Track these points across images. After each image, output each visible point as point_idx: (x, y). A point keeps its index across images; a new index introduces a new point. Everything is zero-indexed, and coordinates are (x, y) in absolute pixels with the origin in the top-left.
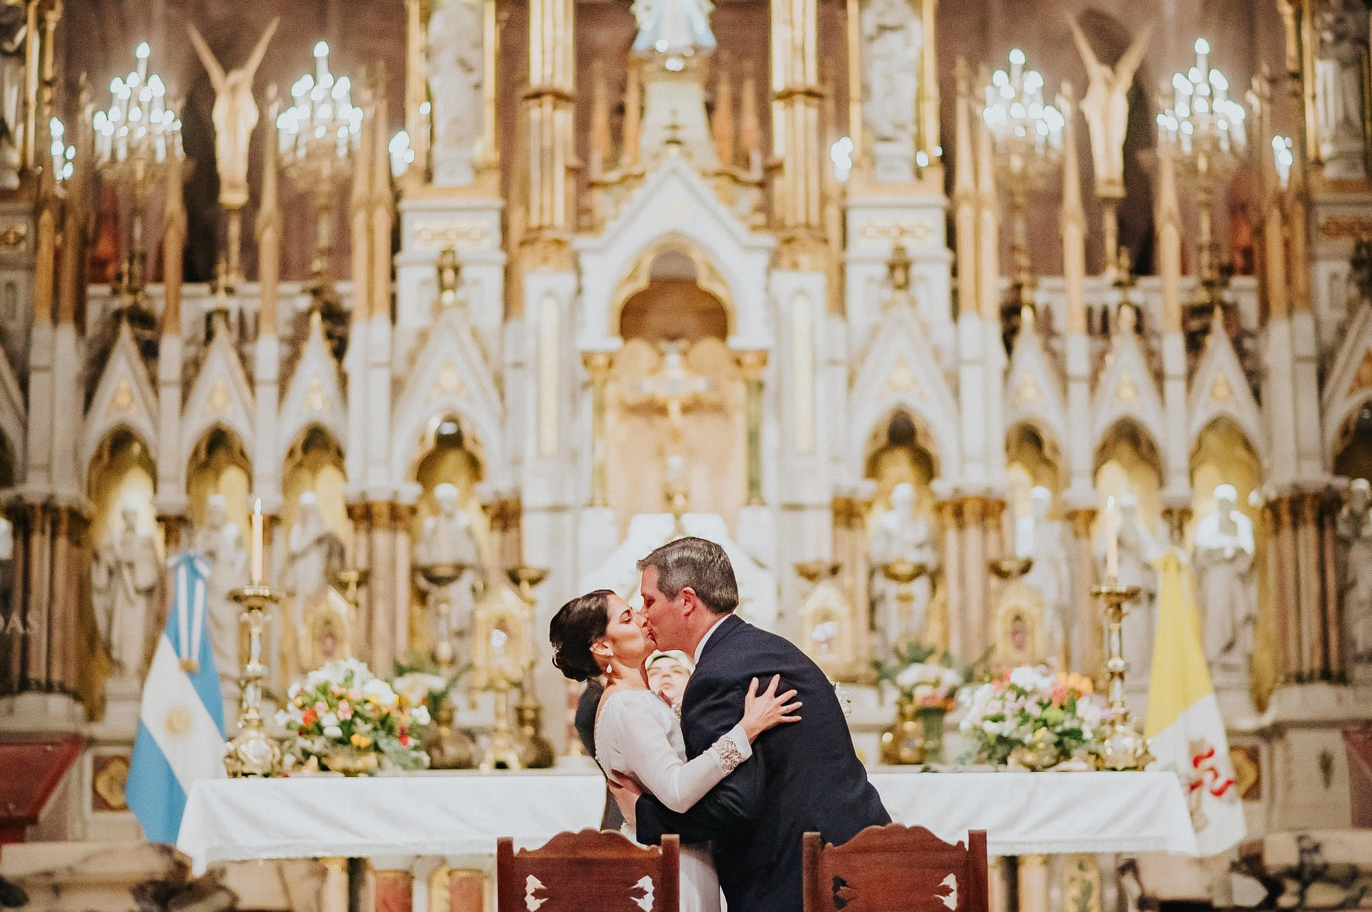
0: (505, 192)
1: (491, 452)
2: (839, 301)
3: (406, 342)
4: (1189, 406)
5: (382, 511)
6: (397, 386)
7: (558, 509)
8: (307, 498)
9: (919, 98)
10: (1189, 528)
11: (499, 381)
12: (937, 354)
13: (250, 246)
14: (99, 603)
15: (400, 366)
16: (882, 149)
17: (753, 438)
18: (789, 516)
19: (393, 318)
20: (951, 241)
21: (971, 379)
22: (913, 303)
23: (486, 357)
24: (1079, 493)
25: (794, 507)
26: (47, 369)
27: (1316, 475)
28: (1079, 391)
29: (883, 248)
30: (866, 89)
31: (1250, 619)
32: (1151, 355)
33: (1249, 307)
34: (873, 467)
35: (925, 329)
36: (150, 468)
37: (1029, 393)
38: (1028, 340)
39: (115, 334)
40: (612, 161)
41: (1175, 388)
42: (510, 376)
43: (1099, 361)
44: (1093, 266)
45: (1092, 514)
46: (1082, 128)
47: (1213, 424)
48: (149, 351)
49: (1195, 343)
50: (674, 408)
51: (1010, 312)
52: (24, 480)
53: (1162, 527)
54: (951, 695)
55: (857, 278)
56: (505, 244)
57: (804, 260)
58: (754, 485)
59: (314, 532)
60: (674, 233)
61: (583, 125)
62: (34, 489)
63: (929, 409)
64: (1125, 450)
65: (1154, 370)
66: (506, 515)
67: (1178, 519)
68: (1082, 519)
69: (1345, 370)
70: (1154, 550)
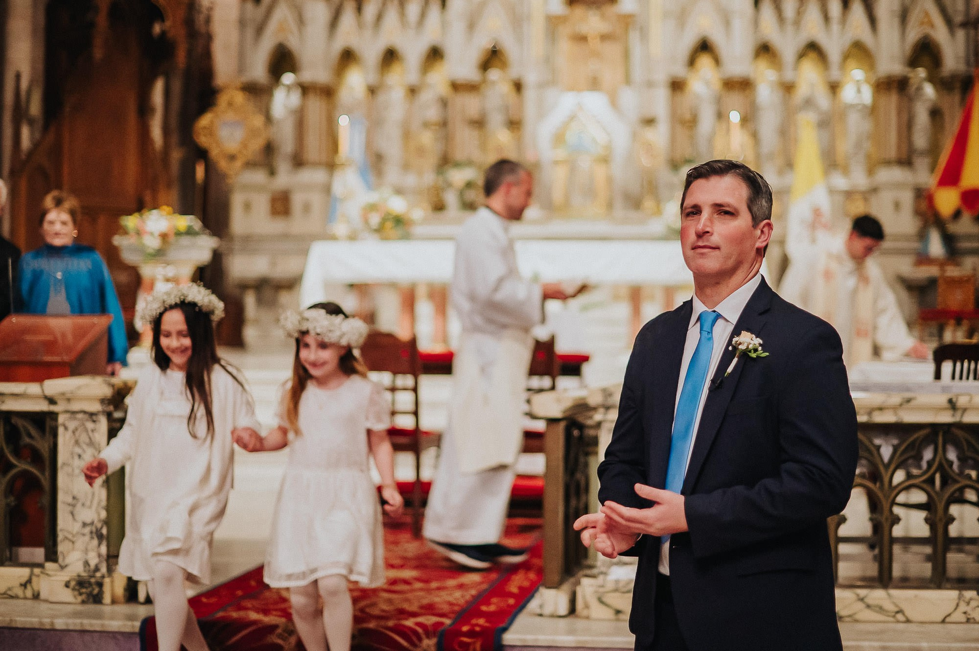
4: (843, 34)
5: (464, 86)
6: (471, 26)
7: (539, 85)
8: (432, 79)
10: (839, 93)
11: (517, 23)
12: (721, 10)
15: (472, 17)
17: (627, 55)
18: (647, 87)
21: (736, 22)
23: (510, 11)
25: (649, 83)
26: (312, 21)
27: (898, 70)
28: (789, 27)
31: (868, 137)
32: (824, 8)
37: (766, 27)
38: (766, 2)
39: (342, 3)
41: (835, 27)
42: (522, 23)
43: (800, 13)
47: (856, 44)
48: (358, 8)
50: (593, 39)
53: (828, 92)
58: (627, 77)
59: (435, 96)
63: (717, 38)
64: (813, 55)
65: (826, 18)
66: (518, 86)
67: (834, 88)
68: (788, 88)
69: (914, 17)
70: (823, 100)
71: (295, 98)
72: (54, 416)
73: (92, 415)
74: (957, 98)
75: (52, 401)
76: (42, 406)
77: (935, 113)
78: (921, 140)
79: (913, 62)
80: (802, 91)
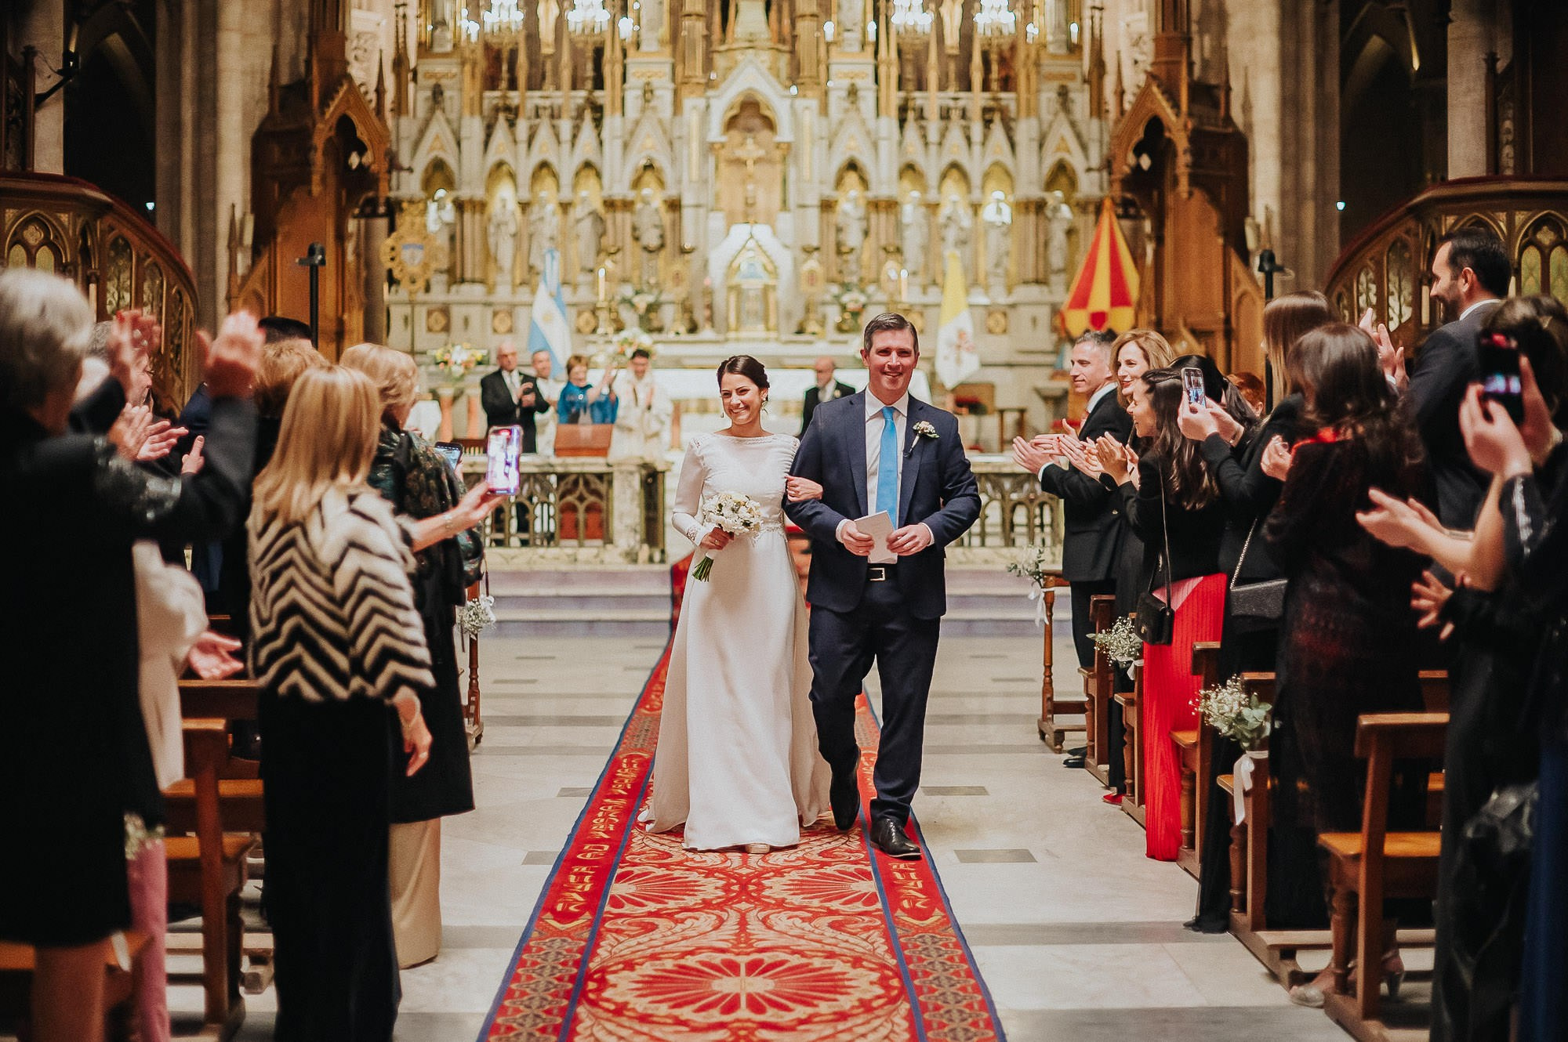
0: (674, 54)
1: (669, 175)
2: (824, 110)
3: (629, 126)
4: (983, 155)
5: (619, 204)
6: (626, 146)
7: (698, 206)
8: (583, 193)
9: (865, 13)
10: (980, 212)
11: (671, 143)
12: (868, 133)
13: (556, 73)
14: (492, 240)
15: (627, 137)
16: (847, 34)
17: (784, 181)
18: (801, 210)
19: (623, 114)
20: (877, 81)
21: (884, 146)
22: (858, 109)
23: (665, 132)
24: (932, 196)
25: (803, 206)
26: (468, 138)
27: (1035, 192)
28: (933, 149)
29: (846, 83)
30: (839, 7)
31: (1007, 254)
32: (966, 130)
33: (1013, 107)
34: (839, 182)
35: (863, 122)
36: (512, 176)
37: (911, 149)
38: (911, 126)
39: (496, 119)
40: (723, 41)
41: (977, 148)
42: (677, 144)
43: (943, 135)
44: (942, 87)
45: (937, 205)
46: (939, 21)
47: (997, 164)
48: (512, 124)
49: (987, 123)
50: (750, 163)
51: (903, 110)
52: (460, 189)
53: (970, 212)
54: (864, 306)
55: (833, 98)
56: (674, 80)
57: (809, 93)
58: (784, 202)
59: (587, 211)
60: (750, 89)
61: (709, 27)
62: (465, 193)
63: (865, 159)
64: (955, 173)
65: (968, 139)
66: (674, 206)
67: (976, 208)
68: (933, 207)
69: (1051, 143)
70: (966, 221)
71: (449, 214)
72: (611, 474)
73: (631, 473)
74: (1091, 218)
75: (609, 465)
76: (603, 469)
77: (1070, 232)
78: (1057, 260)
79: (1050, 185)
80: (945, 211)
